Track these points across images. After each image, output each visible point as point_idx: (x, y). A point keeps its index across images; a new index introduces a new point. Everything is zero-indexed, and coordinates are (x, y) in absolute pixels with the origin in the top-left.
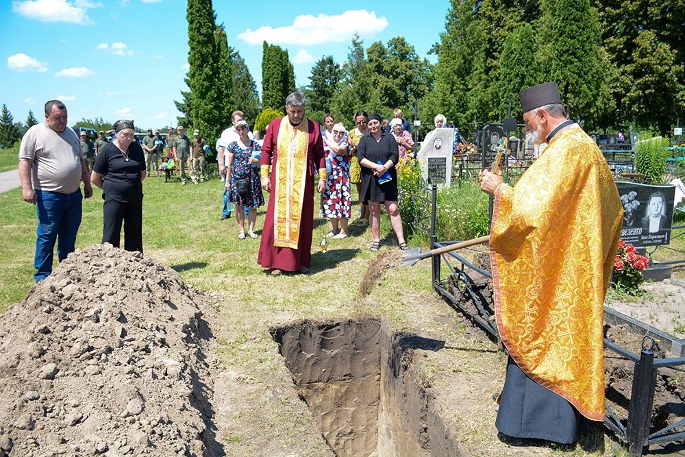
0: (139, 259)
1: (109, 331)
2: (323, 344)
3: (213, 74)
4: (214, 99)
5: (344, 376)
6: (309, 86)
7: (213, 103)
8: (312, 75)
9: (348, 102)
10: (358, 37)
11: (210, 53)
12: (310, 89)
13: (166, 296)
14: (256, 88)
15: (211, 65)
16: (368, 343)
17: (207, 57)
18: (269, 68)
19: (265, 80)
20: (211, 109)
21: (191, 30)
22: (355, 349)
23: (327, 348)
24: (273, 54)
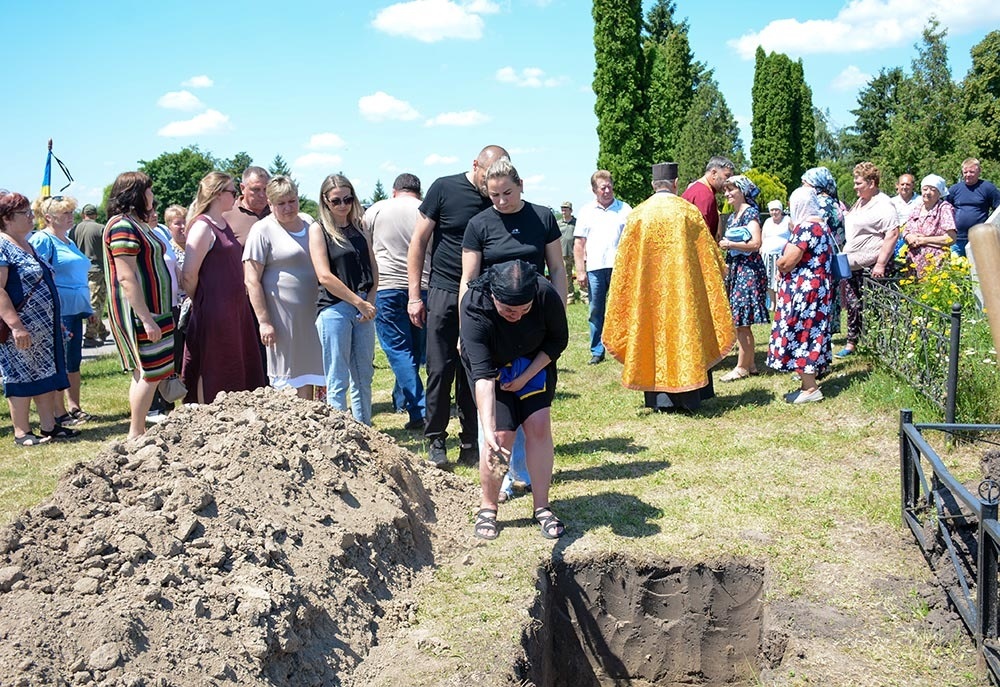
0: (318, 416)
1: (159, 525)
2: (648, 605)
3: (635, 109)
4: (635, 154)
5: (690, 674)
6: (852, 128)
7: (634, 161)
8: (859, 107)
9: (908, 155)
10: (937, 24)
11: (630, 73)
12: (854, 133)
13: (337, 482)
14: (737, 134)
15: (634, 93)
16: (739, 615)
17: (625, 79)
18: (766, 96)
19: (759, 119)
20: (631, 171)
21: (598, 32)
22: (710, 623)
23: (655, 614)
24: (773, 69)
